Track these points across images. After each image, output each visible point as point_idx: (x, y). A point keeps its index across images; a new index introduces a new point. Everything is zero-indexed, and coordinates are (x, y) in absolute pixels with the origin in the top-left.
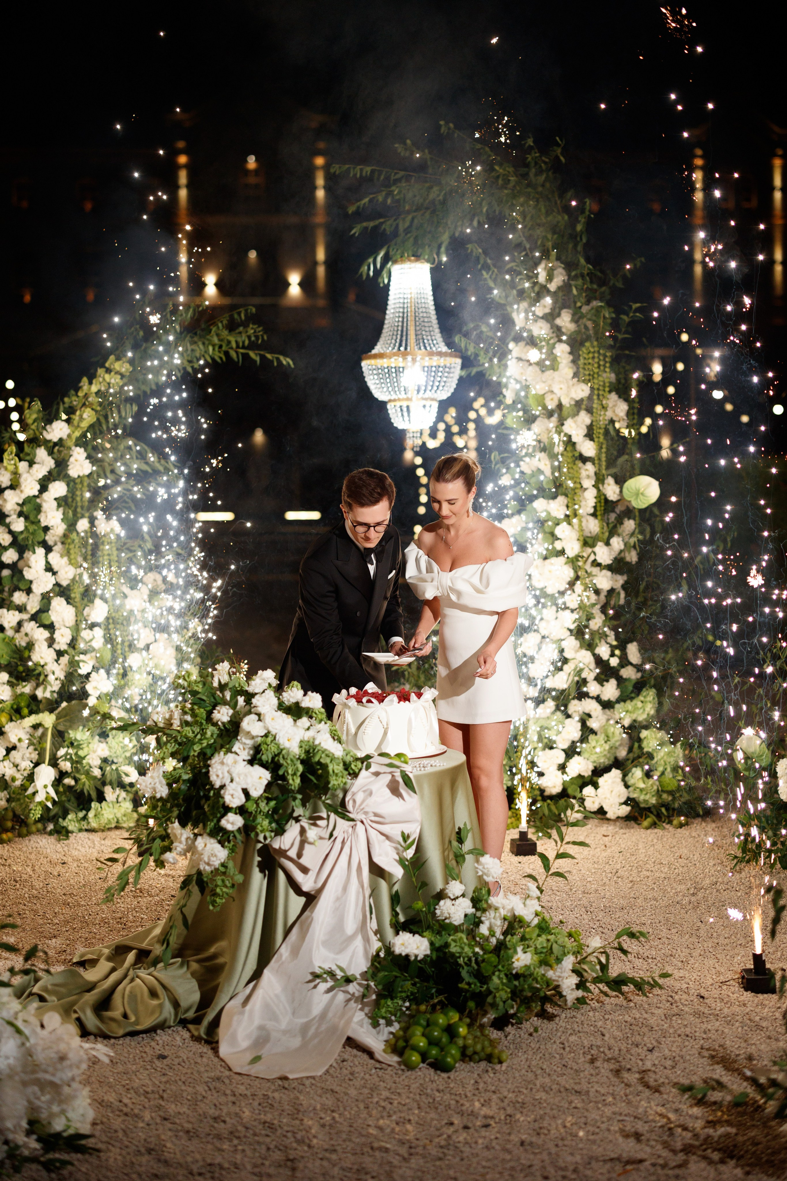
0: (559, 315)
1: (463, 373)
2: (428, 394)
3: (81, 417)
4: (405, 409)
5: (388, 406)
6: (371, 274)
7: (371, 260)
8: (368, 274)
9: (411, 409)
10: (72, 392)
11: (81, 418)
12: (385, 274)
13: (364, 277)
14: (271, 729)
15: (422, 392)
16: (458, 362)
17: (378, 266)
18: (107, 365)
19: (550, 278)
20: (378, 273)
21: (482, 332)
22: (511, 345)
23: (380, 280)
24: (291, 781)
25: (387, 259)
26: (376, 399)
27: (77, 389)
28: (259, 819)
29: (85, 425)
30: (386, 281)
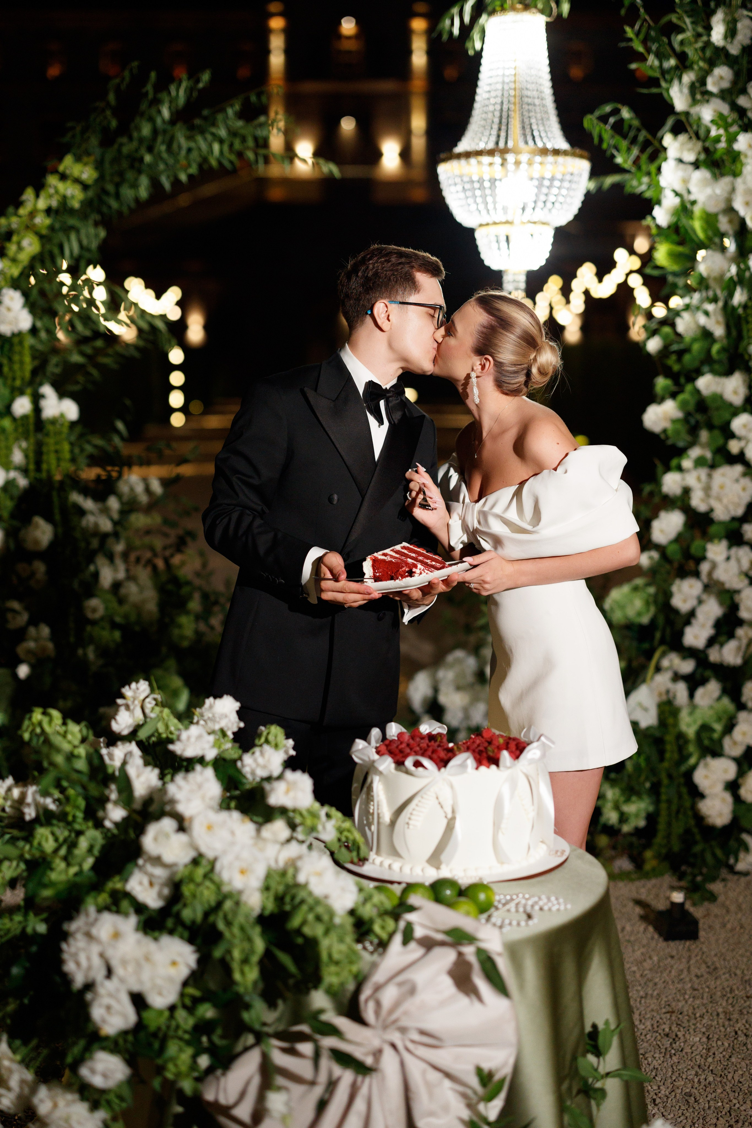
0: (744, 91)
1: (592, 186)
2: (539, 215)
3: (19, 244)
4: (503, 239)
5: (477, 235)
6: (456, 31)
7: (455, 10)
8: (451, 33)
9: (510, 239)
10: (11, 210)
11: (20, 248)
12: (476, 35)
13: (445, 37)
14: (204, 849)
15: (529, 210)
16: (584, 166)
17: (467, 19)
18: (61, 168)
19: (731, 33)
20: (466, 30)
21: (622, 120)
22: (668, 140)
23: (469, 45)
24: (237, 976)
25: (479, 10)
26: (460, 225)
27: (19, 204)
28: (172, 1048)
29: (24, 257)
30: (478, 46)
